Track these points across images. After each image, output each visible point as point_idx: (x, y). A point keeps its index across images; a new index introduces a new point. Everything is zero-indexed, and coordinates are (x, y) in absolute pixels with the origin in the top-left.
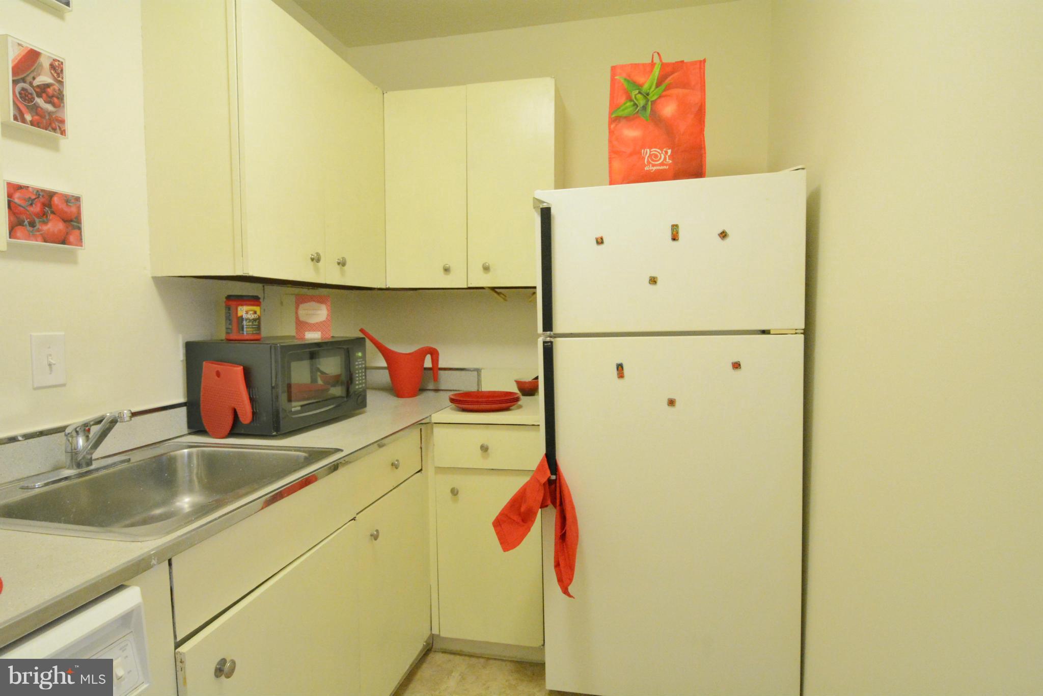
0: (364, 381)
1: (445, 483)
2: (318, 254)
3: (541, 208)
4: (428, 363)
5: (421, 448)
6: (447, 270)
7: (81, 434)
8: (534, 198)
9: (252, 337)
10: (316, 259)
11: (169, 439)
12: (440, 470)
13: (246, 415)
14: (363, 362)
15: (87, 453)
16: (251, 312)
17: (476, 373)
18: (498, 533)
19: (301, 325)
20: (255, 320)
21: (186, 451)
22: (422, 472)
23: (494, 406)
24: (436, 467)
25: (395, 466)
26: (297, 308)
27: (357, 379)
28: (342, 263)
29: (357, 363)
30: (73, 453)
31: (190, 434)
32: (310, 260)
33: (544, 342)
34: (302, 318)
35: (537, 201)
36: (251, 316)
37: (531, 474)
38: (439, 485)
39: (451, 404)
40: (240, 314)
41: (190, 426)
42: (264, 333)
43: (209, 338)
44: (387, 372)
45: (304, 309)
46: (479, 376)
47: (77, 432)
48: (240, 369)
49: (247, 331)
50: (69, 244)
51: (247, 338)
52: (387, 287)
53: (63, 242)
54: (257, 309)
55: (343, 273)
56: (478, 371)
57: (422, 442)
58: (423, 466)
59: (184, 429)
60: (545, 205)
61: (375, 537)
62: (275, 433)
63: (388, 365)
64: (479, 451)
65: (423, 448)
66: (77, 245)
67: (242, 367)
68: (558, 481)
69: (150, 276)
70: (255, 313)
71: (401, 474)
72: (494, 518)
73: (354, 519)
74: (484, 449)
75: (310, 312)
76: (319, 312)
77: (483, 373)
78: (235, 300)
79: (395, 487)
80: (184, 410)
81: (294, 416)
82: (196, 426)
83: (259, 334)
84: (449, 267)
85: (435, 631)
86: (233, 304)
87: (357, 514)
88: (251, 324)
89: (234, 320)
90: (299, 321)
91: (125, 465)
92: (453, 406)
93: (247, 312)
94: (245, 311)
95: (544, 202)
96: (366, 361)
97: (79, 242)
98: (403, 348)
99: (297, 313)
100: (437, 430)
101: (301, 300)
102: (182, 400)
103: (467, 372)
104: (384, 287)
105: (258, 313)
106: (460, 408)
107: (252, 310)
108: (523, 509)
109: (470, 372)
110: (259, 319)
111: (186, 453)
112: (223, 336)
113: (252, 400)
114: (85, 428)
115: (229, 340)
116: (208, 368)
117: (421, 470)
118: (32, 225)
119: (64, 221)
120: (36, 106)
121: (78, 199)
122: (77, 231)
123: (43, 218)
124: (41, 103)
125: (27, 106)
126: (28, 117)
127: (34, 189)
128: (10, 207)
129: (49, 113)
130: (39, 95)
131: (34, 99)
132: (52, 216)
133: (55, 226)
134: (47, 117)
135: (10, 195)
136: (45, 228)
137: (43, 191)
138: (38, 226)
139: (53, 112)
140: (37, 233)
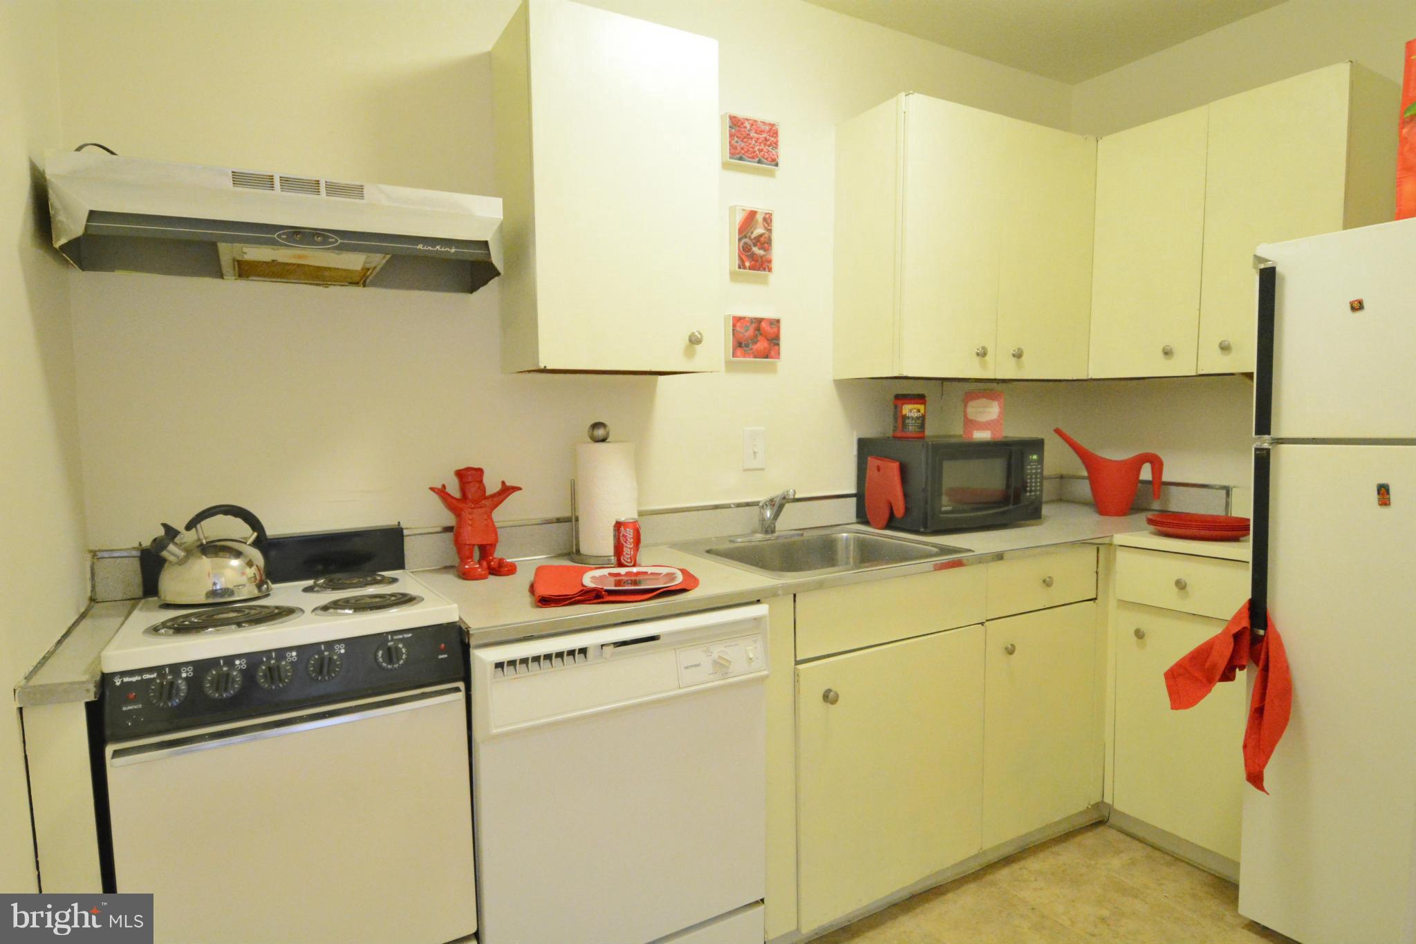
0: (1038, 488)
1: (1130, 621)
2: (984, 348)
3: (1261, 270)
4: (1146, 473)
5: (1097, 573)
6: (1167, 353)
7: (769, 507)
8: (1255, 256)
9: (915, 435)
10: (982, 354)
11: (840, 525)
12: (1124, 604)
13: (899, 511)
14: (1039, 466)
15: (772, 523)
16: (915, 411)
17: (1223, 492)
18: (1169, 687)
19: (969, 424)
20: (918, 418)
21: (845, 535)
22: (1096, 601)
23: (1203, 533)
24: (1119, 600)
25: (1047, 583)
26: (966, 406)
27: (1028, 485)
28: (1018, 355)
29: (1029, 467)
30: (763, 520)
31: (858, 523)
32: (976, 355)
33: (1256, 449)
34: (970, 416)
35: (1259, 259)
36: (915, 414)
37: (1226, 623)
38: (1121, 624)
39: (1147, 525)
40: (904, 412)
41: (858, 516)
42: (929, 431)
43: (882, 435)
44: (1087, 482)
45: (973, 407)
46: (1228, 494)
47: (766, 505)
48: (895, 465)
49: (912, 428)
50: (772, 358)
51: (912, 435)
52: (1089, 377)
53: (767, 357)
54: (921, 407)
55: (1020, 366)
56: (1228, 490)
57: (1100, 565)
58: (1099, 594)
59: (854, 519)
60: (1269, 265)
61: (1010, 651)
62: (922, 530)
63: (1088, 473)
64: (1176, 589)
65: (1102, 572)
66: (776, 358)
67: (898, 463)
68: (1265, 638)
69: (832, 379)
70: (919, 411)
71: (1058, 594)
72: (1167, 667)
73: (982, 624)
74: (1181, 585)
75: (981, 409)
76: (987, 410)
77: (1234, 493)
78: (902, 398)
79: (1046, 607)
80: (854, 500)
81: (941, 515)
82: (863, 517)
83: (924, 432)
84: (1171, 349)
85: (1108, 800)
86: (899, 403)
87: (987, 620)
88: (914, 422)
89: (900, 420)
90: (967, 419)
91: (801, 538)
92: (1152, 528)
93: (911, 411)
94: (910, 410)
95: (1267, 261)
96: (1042, 466)
97: (778, 355)
98: (1116, 454)
99: (965, 412)
100: (1121, 555)
101: (969, 397)
102: (853, 491)
103: (1210, 490)
104: (1085, 378)
105: (922, 411)
106: (1159, 531)
107: (915, 409)
108: (1207, 664)
109: (1215, 490)
110: (923, 417)
111: (845, 538)
112: (890, 433)
113: (906, 495)
114: (771, 502)
115: (895, 437)
116: (872, 462)
117: (1095, 599)
118: (747, 346)
119: (768, 340)
120: (753, 254)
121: (778, 321)
122: (777, 347)
123: (754, 340)
124: (755, 250)
125: (747, 255)
126: (747, 264)
127: (749, 318)
128: (733, 334)
129: (762, 257)
130: (755, 245)
131: (751, 249)
132: (760, 337)
133: (762, 345)
134: (760, 260)
135: (734, 326)
136: (755, 347)
137: (755, 319)
138: (751, 346)
139: (764, 256)
140: (750, 352)
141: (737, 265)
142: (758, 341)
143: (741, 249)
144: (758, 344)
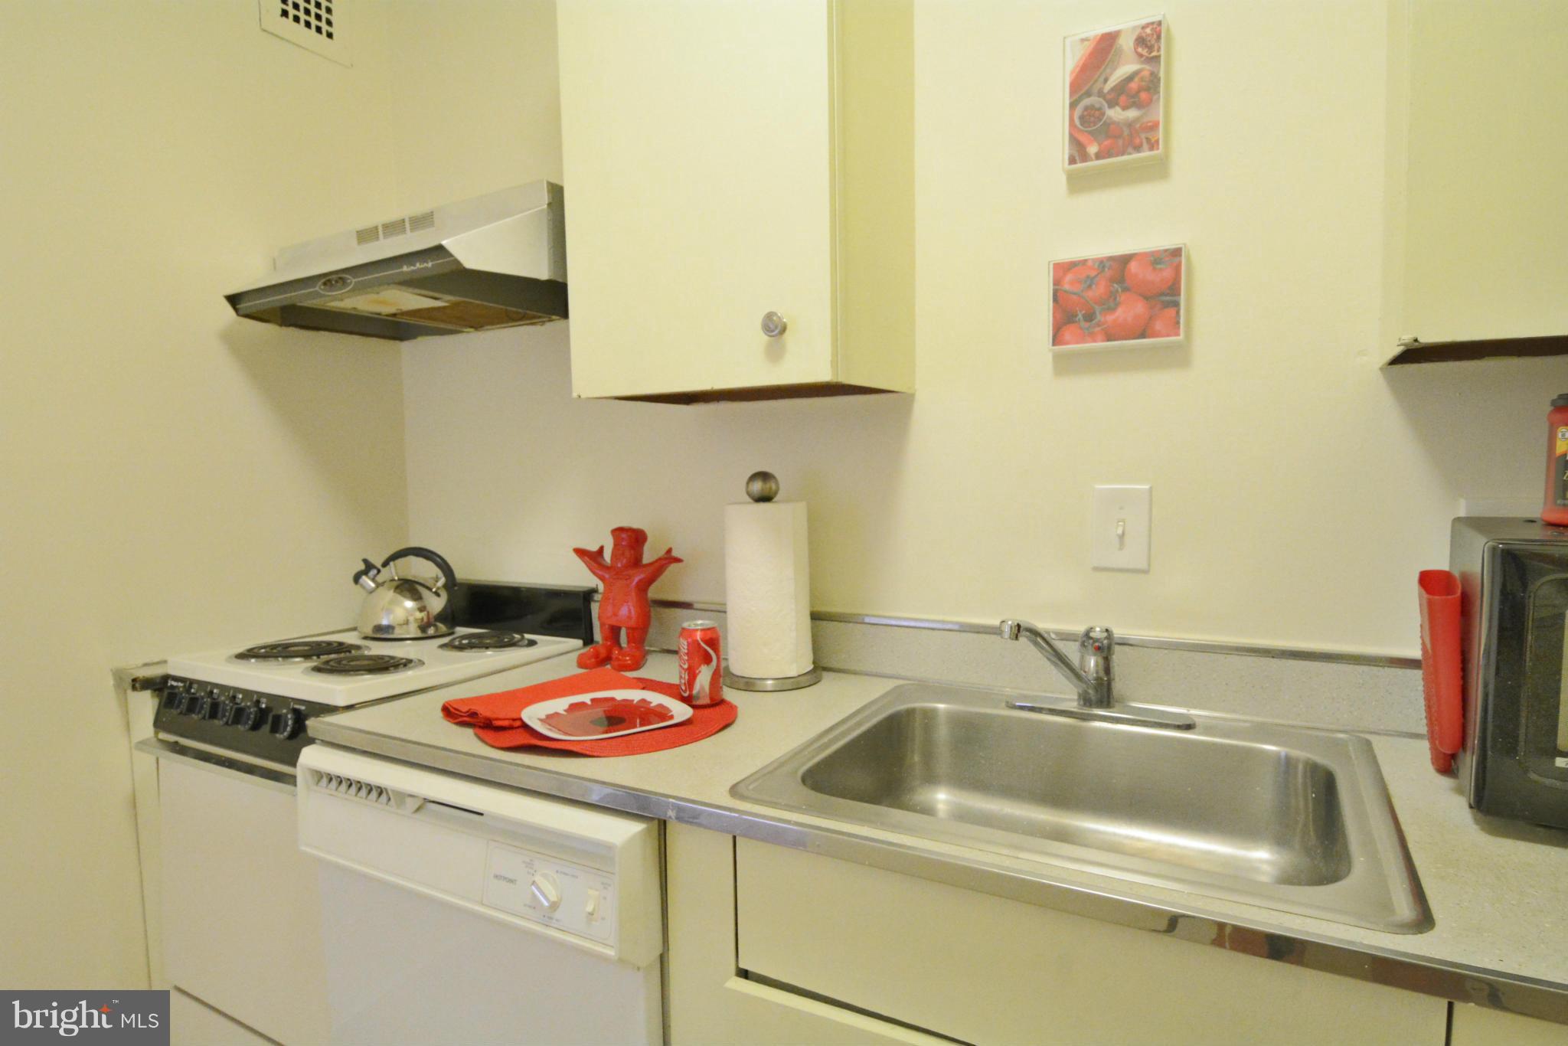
50: (1155, 334)
53: (1143, 336)
66: (1170, 334)
97: (1174, 327)
118: (1089, 317)
119: (1146, 298)
120: (1108, 124)
121: (1176, 253)
122: (1172, 311)
123: (1110, 302)
124: (1116, 114)
125: (1090, 133)
126: (1093, 149)
127: (1094, 260)
128: (1055, 299)
129: (1130, 124)
130: (1112, 104)
131: (1103, 114)
132: (1121, 298)
133: (1130, 310)
134: (1126, 132)
135: (1057, 282)
136: (1110, 318)
137: (1111, 259)
138: (1099, 317)
139: (1137, 119)
140: (1098, 329)
141: (1066, 157)
142: (1117, 305)
143: (1077, 122)
144: (1120, 312)
